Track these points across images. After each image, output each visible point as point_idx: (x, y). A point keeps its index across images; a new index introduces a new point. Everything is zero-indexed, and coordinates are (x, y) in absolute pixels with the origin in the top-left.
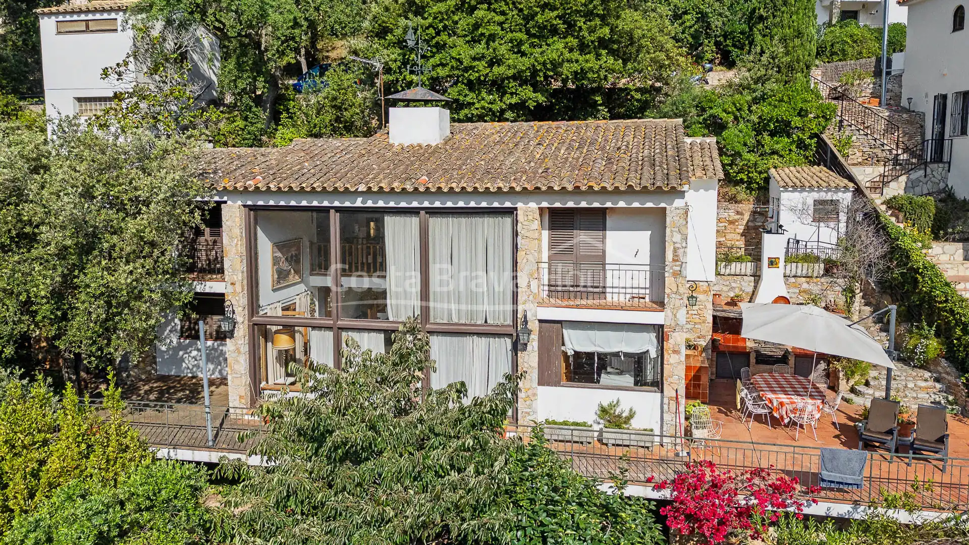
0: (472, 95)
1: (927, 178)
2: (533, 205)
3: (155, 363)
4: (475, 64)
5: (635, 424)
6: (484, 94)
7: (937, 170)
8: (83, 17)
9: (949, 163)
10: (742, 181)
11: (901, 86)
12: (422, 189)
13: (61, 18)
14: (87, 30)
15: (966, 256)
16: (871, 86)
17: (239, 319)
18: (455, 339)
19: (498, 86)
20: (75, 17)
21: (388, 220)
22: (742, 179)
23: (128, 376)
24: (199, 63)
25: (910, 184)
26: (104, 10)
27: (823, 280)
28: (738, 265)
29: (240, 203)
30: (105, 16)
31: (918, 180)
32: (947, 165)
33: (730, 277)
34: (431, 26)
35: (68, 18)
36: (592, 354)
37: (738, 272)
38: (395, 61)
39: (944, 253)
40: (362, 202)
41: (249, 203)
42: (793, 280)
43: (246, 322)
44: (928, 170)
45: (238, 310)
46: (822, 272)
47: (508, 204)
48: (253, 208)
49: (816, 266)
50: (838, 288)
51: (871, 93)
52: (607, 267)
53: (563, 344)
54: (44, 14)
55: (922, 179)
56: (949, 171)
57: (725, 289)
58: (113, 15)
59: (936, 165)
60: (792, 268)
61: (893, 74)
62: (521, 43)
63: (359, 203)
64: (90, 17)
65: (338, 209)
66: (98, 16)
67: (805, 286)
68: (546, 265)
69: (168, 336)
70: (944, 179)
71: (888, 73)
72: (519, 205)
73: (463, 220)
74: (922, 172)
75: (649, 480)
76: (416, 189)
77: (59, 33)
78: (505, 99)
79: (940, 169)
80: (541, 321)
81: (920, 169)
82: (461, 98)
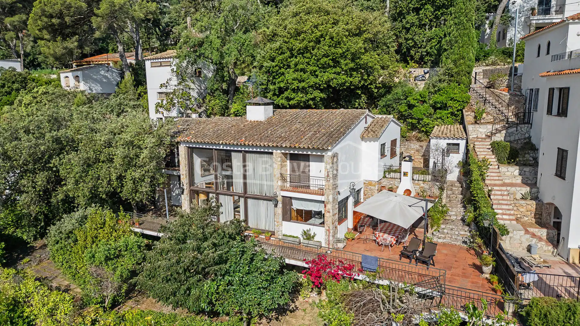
0: (294, 94)
1: (518, 132)
2: (279, 151)
3: (171, 200)
4: (294, 82)
5: (316, 239)
6: (299, 94)
7: (525, 127)
8: (159, 60)
9: (531, 124)
10: (423, 131)
11: (521, 82)
12: (239, 144)
13: (152, 61)
14: (161, 66)
15: (520, 173)
16: (507, 81)
17: (185, 187)
18: (256, 201)
19: (304, 90)
20: (157, 61)
21: (233, 154)
22: (423, 130)
23: (160, 204)
24: (207, 74)
25: (507, 135)
26: (166, 58)
27: (430, 183)
28: (394, 174)
29: (184, 145)
30: (167, 60)
31: (512, 133)
32: (530, 125)
33: (390, 179)
34: (276, 66)
35: (155, 61)
36: (302, 210)
37: (394, 177)
38: (265, 80)
39: (508, 171)
40: (223, 147)
41: (187, 146)
42: (417, 182)
43: (188, 189)
44: (519, 128)
45: (185, 184)
46: (430, 180)
47: (270, 151)
48: (189, 147)
49: (427, 176)
50: (436, 187)
51: (507, 85)
52: (310, 178)
53: (292, 205)
54: (146, 60)
55: (515, 132)
56: (531, 128)
57: (388, 184)
58: (169, 60)
59: (523, 125)
60: (416, 177)
61: (518, 75)
62: (315, 71)
63: (221, 147)
64: (162, 60)
65: (216, 149)
66: (164, 60)
67: (422, 185)
68: (289, 176)
69: (175, 191)
70: (528, 132)
71: (515, 75)
72: (274, 151)
73: (258, 155)
74: (515, 129)
75: (304, 260)
76: (237, 144)
77: (152, 67)
78: (308, 95)
79: (526, 127)
80: (283, 196)
81: (515, 127)
82: (289, 96)
